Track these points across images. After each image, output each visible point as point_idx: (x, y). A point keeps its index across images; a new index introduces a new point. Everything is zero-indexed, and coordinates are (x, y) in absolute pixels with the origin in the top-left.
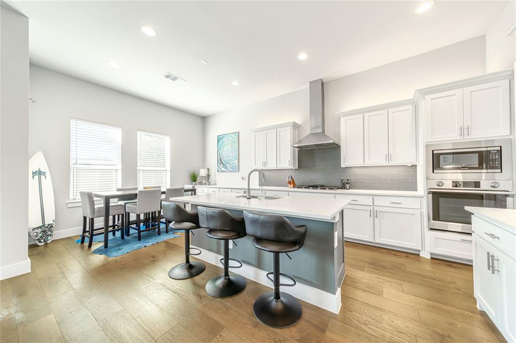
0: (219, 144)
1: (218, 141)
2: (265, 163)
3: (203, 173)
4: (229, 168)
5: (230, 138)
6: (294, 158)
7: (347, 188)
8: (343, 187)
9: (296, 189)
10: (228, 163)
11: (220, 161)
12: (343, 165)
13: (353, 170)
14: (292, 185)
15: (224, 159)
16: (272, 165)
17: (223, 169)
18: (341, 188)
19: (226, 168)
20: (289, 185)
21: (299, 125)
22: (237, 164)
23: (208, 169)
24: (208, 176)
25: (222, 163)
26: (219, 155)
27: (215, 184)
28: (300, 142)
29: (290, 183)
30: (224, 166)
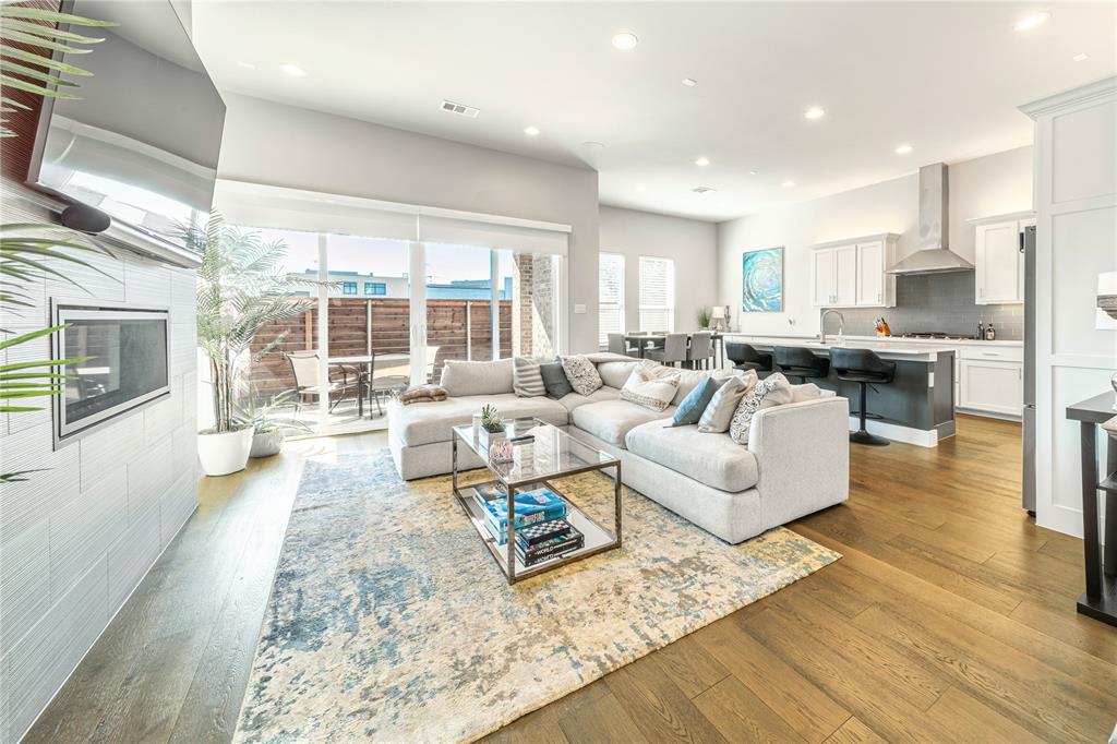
0: (747, 266)
1: (745, 262)
2: (835, 299)
3: (718, 313)
4: (765, 304)
5: (767, 257)
6: (888, 290)
7: (989, 337)
8: (983, 336)
9: (891, 339)
10: (763, 298)
11: (748, 294)
12: (978, 301)
13: (1003, 308)
14: (884, 333)
15: (756, 288)
16: (846, 301)
17: (753, 307)
18: (978, 338)
19: (761, 305)
20: (879, 333)
21: (900, 236)
22: (780, 298)
23: (728, 307)
24: (728, 317)
25: (753, 298)
26: (746, 284)
27: (738, 331)
28: (901, 264)
29: (880, 329)
30: (756, 302)
